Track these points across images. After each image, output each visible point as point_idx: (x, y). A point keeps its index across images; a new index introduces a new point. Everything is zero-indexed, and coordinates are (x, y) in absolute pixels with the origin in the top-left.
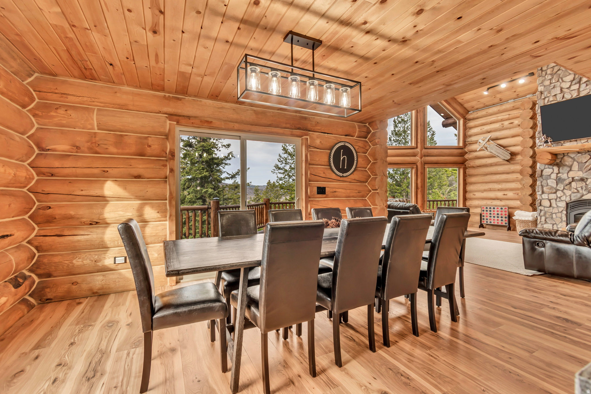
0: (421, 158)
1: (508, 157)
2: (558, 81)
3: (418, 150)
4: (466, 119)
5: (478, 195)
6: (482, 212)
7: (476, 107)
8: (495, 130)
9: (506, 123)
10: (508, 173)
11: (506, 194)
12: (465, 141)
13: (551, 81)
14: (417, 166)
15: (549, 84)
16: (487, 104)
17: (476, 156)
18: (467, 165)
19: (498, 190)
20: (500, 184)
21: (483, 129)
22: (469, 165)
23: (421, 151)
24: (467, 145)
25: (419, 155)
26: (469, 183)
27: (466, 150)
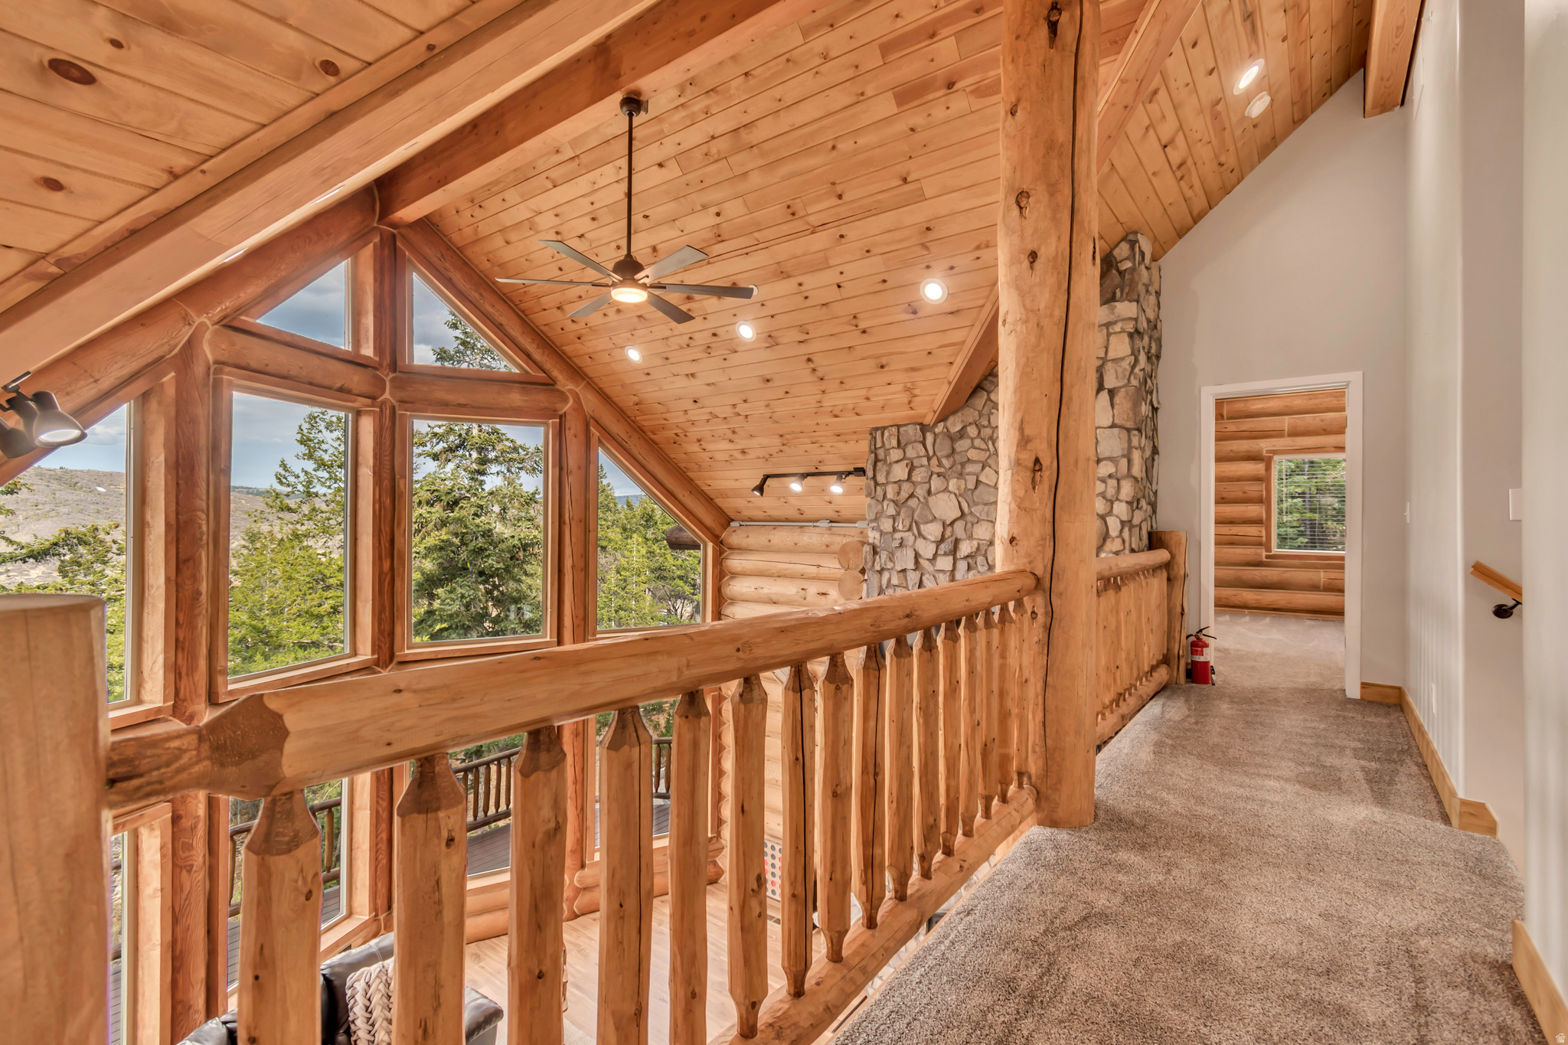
2: (910, 529)
4: (720, 544)
7: (748, 513)
13: (894, 523)
15: (891, 530)
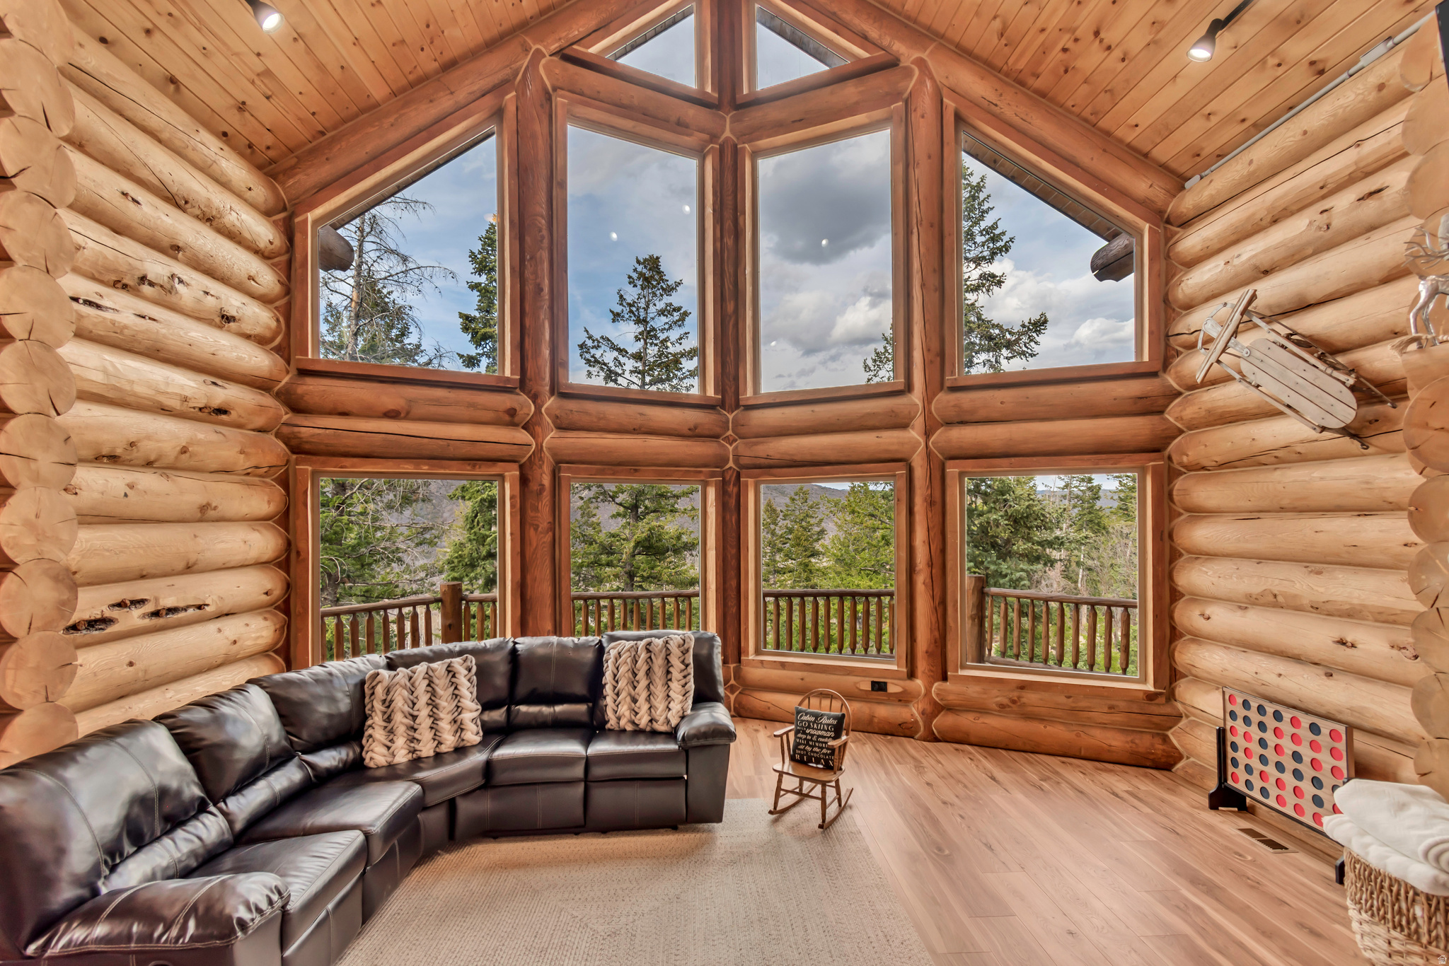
0: (928, 434)
1: (1346, 412)
3: (917, 397)
4: (1168, 222)
5: (1222, 619)
6: (1230, 723)
7: (1209, 148)
8: (1296, 256)
9: (1343, 202)
10: (1364, 511)
11: (1349, 639)
12: (1167, 336)
14: (910, 470)
16: (1255, 114)
17: (1209, 411)
18: (1174, 458)
19: (1315, 608)
20: (1319, 573)
21: (1236, 262)
22: (1185, 459)
23: (928, 398)
24: (1178, 353)
25: (919, 422)
26: (1189, 552)
27: (1170, 380)
